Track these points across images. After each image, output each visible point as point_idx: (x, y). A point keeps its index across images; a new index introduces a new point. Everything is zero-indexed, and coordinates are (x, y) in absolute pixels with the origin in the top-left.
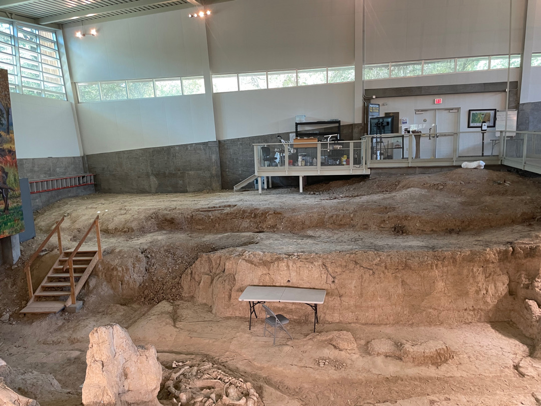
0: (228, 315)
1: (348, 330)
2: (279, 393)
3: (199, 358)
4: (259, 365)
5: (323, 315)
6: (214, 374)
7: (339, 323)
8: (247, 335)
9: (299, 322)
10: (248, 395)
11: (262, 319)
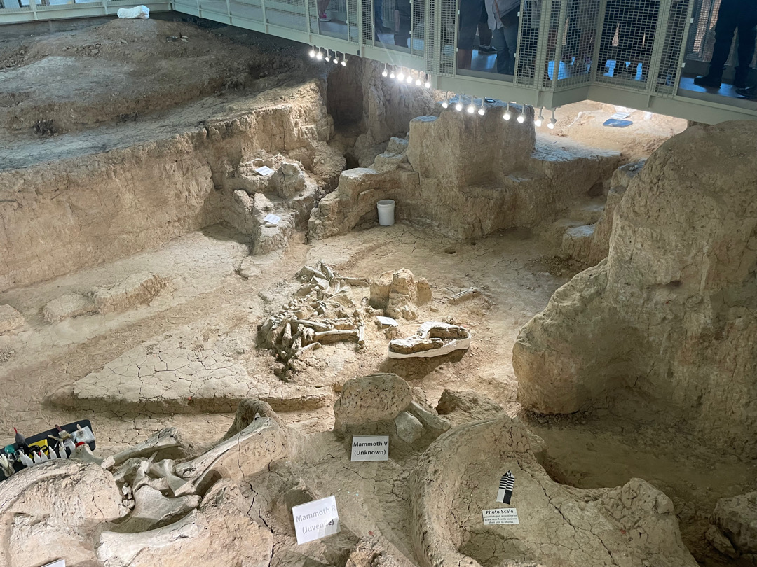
1: (3, 303)
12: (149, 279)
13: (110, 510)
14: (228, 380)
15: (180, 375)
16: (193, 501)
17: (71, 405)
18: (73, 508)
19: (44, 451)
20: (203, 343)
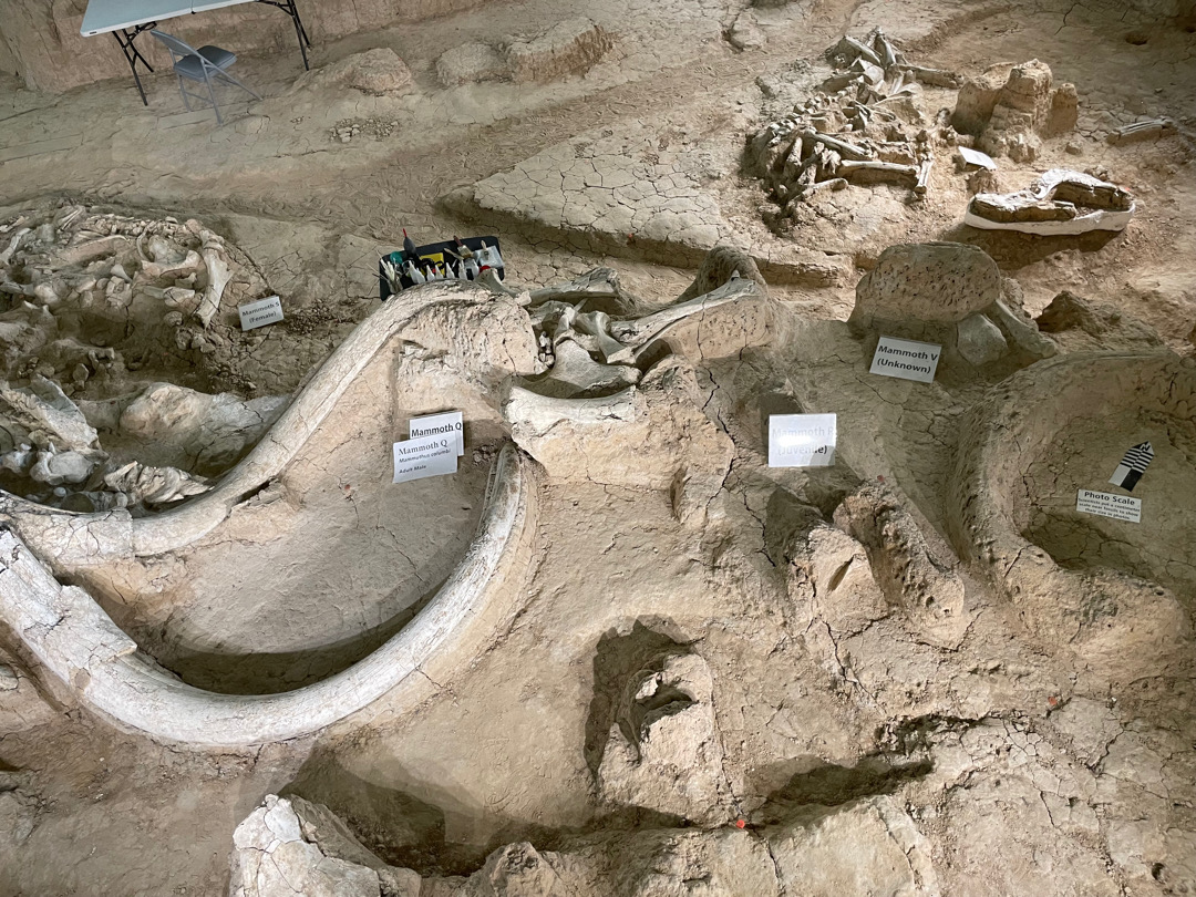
0: (73, 82)
1: (384, 45)
2: (270, 222)
3: (45, 204)
4: (201, 178)
5: (316, 24)
6: (99, 226)
7: (359, 32)
8: (144, 120)
9: (262, 56)
10: (201, 244)
11: (166, 70)
12: (589, 32)
13: (523, 361)
14: (688, 217)
15: (620, 198)
16: (632, 375)
17: (469, 214)
18: (477, 347)
19: (440, 268)
20: (658, 153)
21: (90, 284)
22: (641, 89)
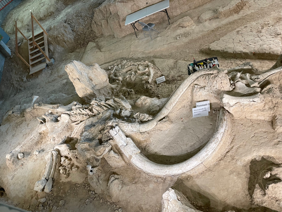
0: (123, 35)
1: (186, 16)
2: (162, 59)
3: (119, 61)
4: (148, 52)
5: (171, 14)
6: (129, 64)
7: (181, 14)
8: (137, 41)
9: (160, 23)
10: (148, 66)
11: (141, 30)
12: (239, 2)
13: (226, 88)
14: (272, 46)
15: (250, 43)
16: (259, 90)
17: (208, 52)
18: (214, 85)
19: (203, 66)
20: (261, 30)
21: (128, 76)
22: (255, 14)
